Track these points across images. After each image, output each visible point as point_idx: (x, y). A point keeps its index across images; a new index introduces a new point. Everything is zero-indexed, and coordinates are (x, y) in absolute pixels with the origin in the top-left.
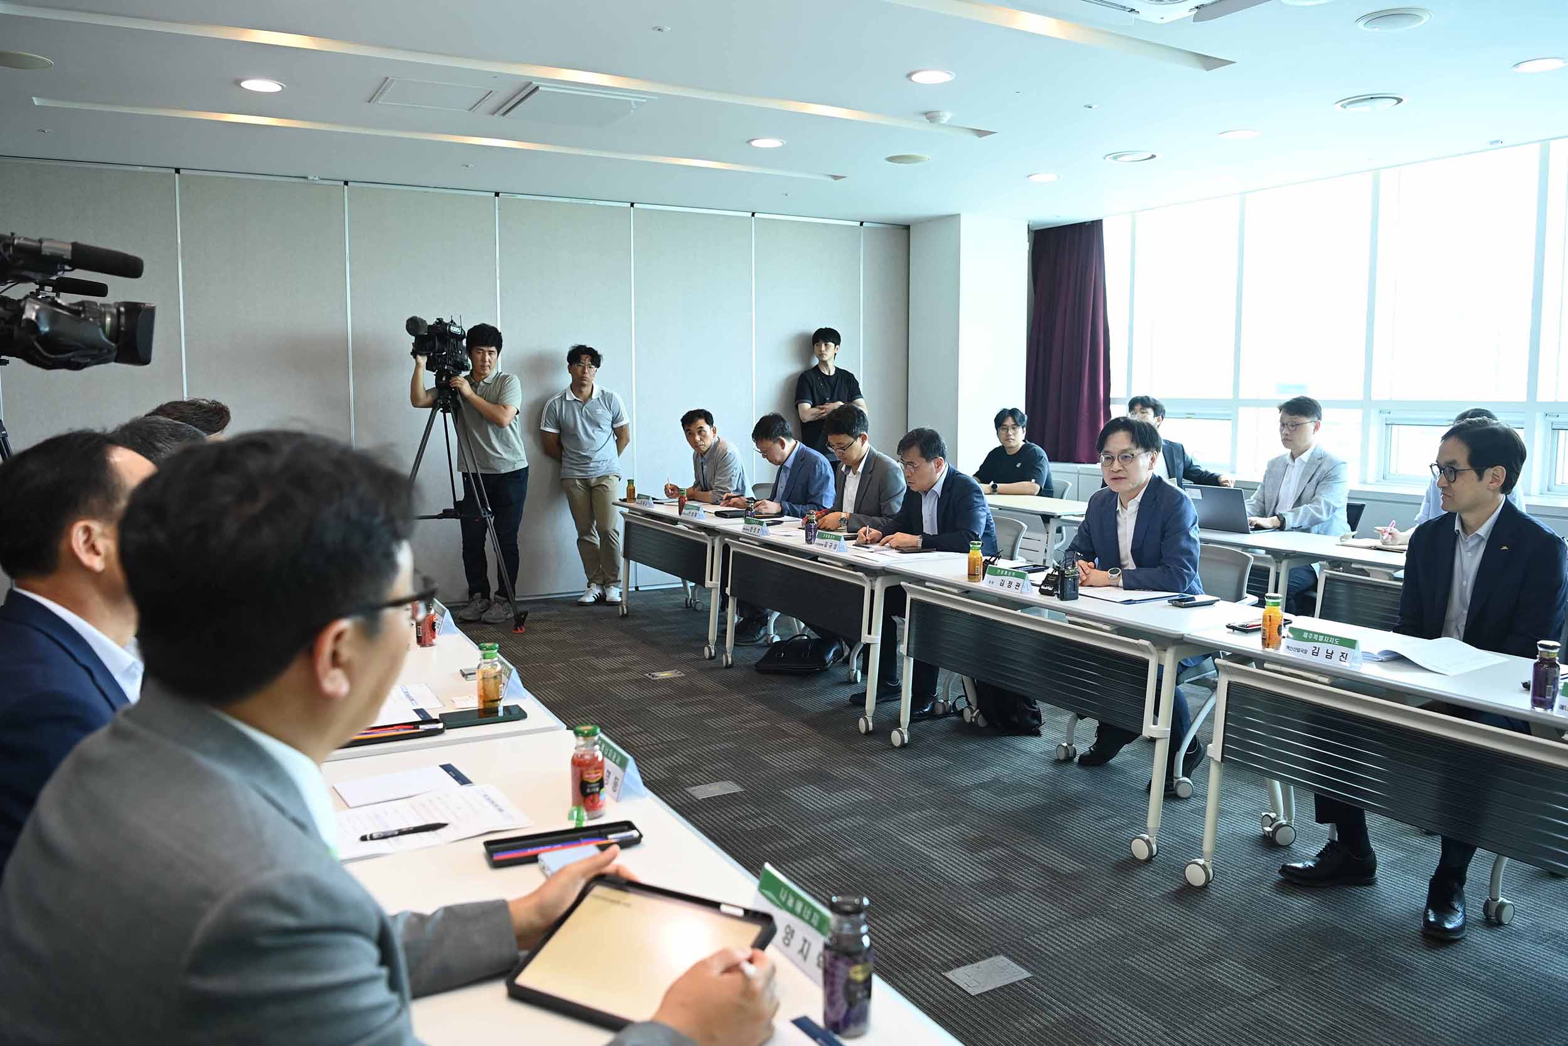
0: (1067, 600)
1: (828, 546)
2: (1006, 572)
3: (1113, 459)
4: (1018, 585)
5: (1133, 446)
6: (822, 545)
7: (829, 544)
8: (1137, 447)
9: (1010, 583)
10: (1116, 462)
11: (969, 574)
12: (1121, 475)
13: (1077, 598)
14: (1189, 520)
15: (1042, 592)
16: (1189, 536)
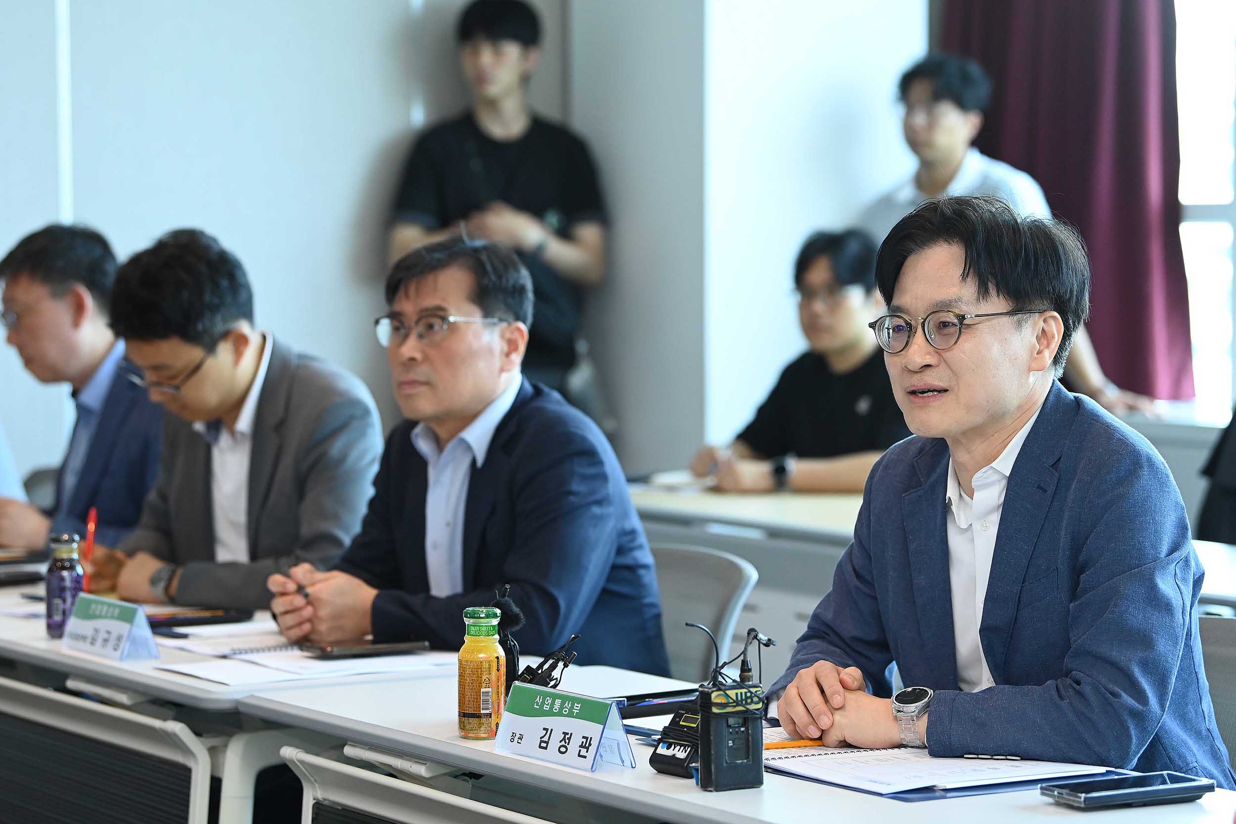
0: (718, 789)
1: (99, 642)
2: (558, 702)
3: (910, 329)
4: (586, 745)
5: (969, 290)
6: (84, 638)
7: (102, 635)
8: (983, 292)
9: (567, 737)
10: (919, 338)
11: (463, 715)
12: (932, 379)
13: (756, 782)
14: (1157, 534)
15: (661, 764)
16: (1153, 588)
